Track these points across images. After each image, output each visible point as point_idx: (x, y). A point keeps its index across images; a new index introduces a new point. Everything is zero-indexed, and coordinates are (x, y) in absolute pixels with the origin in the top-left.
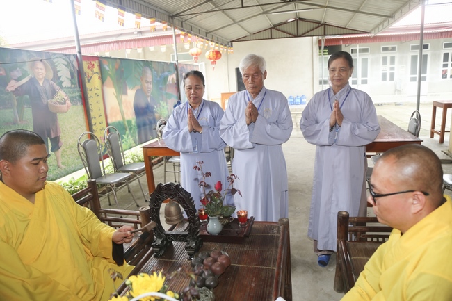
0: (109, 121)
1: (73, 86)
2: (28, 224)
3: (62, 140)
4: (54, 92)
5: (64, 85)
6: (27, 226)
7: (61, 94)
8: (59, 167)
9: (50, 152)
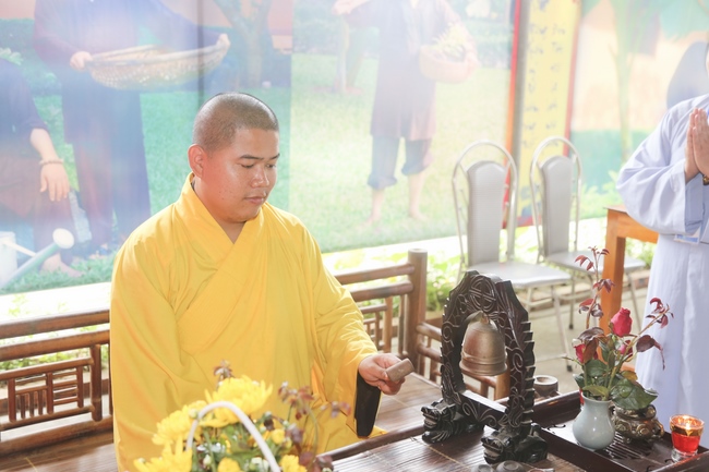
0: (577, 125)
1: (494, 15)
2: (211, 277)
3: (435, 151)
4: (441, 27)
5: (470, 11)
6: (206, 280)
7: (459, 35)
8: (410, 215)
9: (398, 174)
